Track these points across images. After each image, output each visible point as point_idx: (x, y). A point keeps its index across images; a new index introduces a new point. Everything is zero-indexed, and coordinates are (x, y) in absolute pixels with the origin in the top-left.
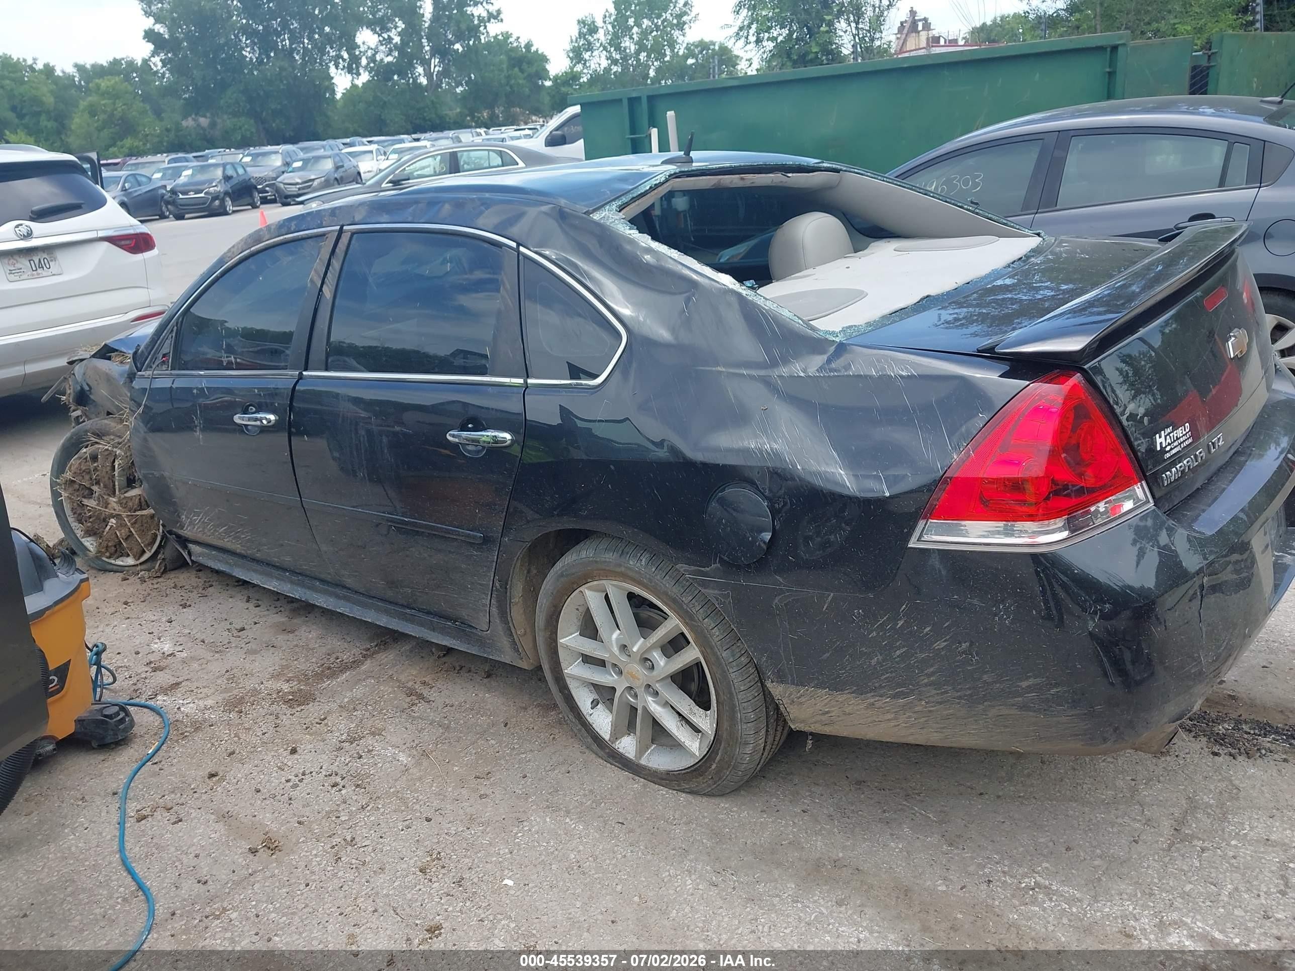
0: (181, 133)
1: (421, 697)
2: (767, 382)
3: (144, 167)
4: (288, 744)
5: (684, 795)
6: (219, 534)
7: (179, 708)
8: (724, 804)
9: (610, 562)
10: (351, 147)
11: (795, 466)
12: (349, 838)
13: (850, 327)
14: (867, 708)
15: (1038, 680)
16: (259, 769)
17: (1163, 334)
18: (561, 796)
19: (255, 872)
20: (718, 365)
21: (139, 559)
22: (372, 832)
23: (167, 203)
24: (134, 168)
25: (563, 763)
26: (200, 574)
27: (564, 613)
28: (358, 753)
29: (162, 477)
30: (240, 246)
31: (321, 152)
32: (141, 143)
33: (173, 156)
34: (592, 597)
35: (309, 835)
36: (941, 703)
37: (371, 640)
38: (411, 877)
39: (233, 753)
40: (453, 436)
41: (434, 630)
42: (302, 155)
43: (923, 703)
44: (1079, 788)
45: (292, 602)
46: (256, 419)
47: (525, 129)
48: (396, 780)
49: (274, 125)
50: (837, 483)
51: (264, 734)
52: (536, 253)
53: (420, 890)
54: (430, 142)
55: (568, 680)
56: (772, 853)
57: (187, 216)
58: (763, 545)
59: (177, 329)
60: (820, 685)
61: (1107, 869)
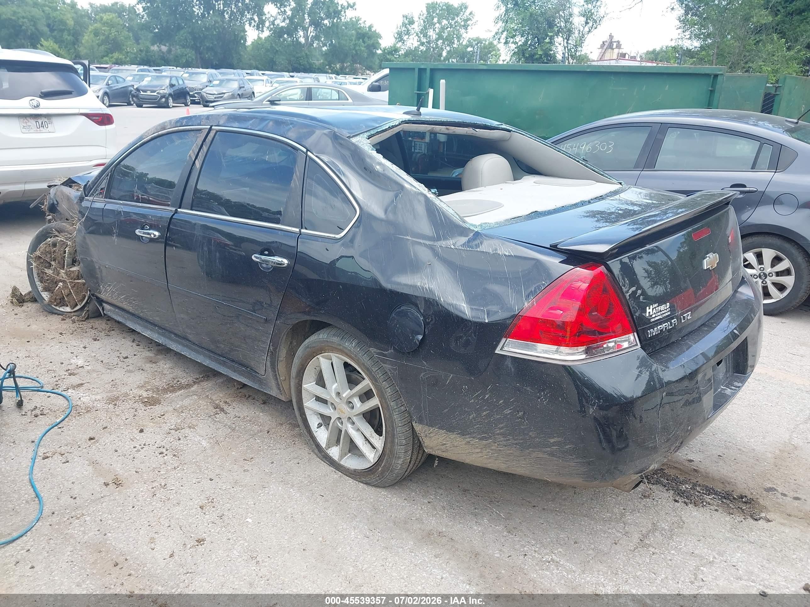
0: (149, 54)
1: (222, 410)
2: (432, 249)
3: (122, 72)
4: (139, 427)
5: (362, 484)
6: (121, 299)
7: (80, 398)
8: (383, 492)
9: (335, 342)
10: (251, 75)
11: (439, 299)
12: (163, 484)
13: (486, 223)
14: (466, 444)
15: (560, 439)
16: (119, 439)
17: (679, 251)
18: (291, 476)
19: (105, 496)
20: (408, 236)
21: (73, 309)
22: (177, 482)
23: (133, 96)
24: (116, 72)
25: (296, 458)
26: (109, 322)
27: (307, 370)
28: (179, 437)
29: (92, 261)
30: (153, 130)
31: (232, 77)
32: (124, 57)
33: (142, 67)
34: (323, 362)
35: (140, 479)
36: (506, 446)
37: (200, 373)
38: (194, 510)
39: (106, 428)
40: (257, 258)
41: (235, 371)
42: (220, 77)
43: (496, 444)
44: (592, 510)
45: (159, 345)
46: (149, 234)
47: (360, 78)
48: (198, 455)
49: (207, 56)
50: (461, 311)
51: (126, 419)
52: (316, 156)
53: (198, 518)
54: (300, 79)
55: (306, 410)
56: (405, 524)
57: (144, 106)
58: (417, 342)
59: (111, 175)
60: (441, 428)
61: (595, 556)
